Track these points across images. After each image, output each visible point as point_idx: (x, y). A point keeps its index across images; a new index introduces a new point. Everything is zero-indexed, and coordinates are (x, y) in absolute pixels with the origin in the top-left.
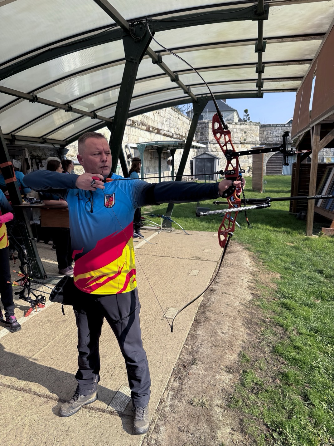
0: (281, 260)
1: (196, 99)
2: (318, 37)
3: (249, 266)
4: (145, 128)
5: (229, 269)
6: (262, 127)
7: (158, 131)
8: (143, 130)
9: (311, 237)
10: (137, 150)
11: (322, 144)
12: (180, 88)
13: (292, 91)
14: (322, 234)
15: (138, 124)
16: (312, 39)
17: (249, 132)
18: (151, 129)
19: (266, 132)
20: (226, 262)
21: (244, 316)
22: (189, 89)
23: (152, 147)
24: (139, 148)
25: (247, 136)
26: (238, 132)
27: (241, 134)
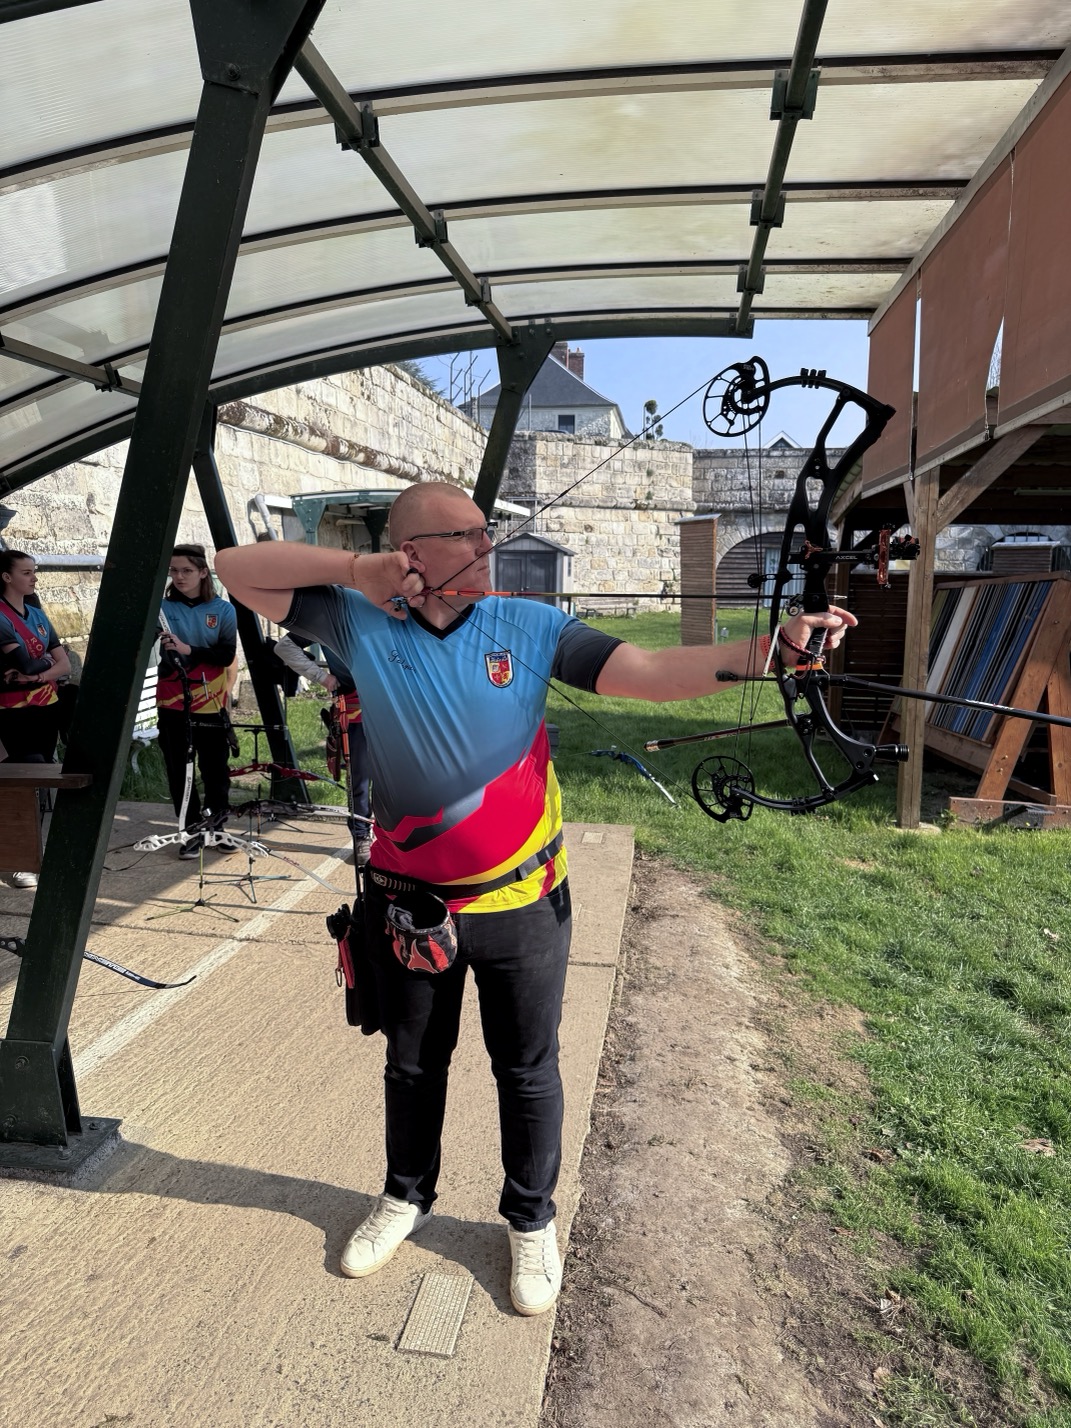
0: (848, 942)
1: (509, 333)
2: (1027, 66)
3: (740, 980)
4: (322, 443)
5: (665, 999)
6: (701, 456)
7: (368, 457)
8: (314, 450)
9: (917, 832)
10: (293, 519)
11: (946, 508)
12: (456, 284)
13: (855, 315)
14: (949, 819)
15: (295, 430)
16: (1004, 74)
17: (663, 471)
18: (343, 449)
19: (713, 474)
20: (646, 962)
21: (778, 1288)
22: (485, 289)
23: (349, 509)
24: (302, 511)
25: (655, 483)
26: (626, 472)
27: (636, 478)
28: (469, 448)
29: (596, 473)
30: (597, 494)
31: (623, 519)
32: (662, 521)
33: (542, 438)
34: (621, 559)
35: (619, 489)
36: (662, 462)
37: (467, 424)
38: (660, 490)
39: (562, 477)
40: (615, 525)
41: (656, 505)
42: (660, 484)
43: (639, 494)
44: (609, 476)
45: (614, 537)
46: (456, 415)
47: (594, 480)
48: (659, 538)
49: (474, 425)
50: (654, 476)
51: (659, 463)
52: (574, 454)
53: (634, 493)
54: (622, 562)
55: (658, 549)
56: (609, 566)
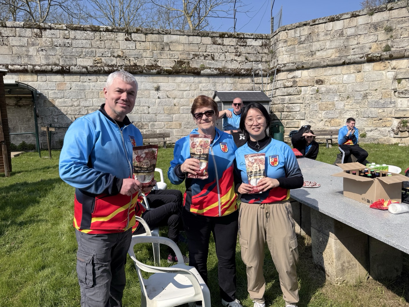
25: (394, 37)
26: (360, 35)
27: (372, 37)
28: (203, 48)
29: (329, 41)
30: (330, 56)
31: (355, 71)
32: (402, 67)
33: (284, 29)
34: (349, 102)
35: (352, 49)
36: (405, 17)
37: (199, 36)
38: (400, 42)
39: (299, 50)
40: (345, 77)
41: (392, 55)
42: (402, 37)
43: (375, 49)
44: (342, 41)
45: (343, 86)
46: (169, 34)
47: (327, 47)
48: (397, 82)
49: (214, 35)
50: (394, 32)
51: (401, 19)
52: (309, 33)
53: (368, 49)
54: (350, 104)
55: (395, 92)
56: (336, 108)
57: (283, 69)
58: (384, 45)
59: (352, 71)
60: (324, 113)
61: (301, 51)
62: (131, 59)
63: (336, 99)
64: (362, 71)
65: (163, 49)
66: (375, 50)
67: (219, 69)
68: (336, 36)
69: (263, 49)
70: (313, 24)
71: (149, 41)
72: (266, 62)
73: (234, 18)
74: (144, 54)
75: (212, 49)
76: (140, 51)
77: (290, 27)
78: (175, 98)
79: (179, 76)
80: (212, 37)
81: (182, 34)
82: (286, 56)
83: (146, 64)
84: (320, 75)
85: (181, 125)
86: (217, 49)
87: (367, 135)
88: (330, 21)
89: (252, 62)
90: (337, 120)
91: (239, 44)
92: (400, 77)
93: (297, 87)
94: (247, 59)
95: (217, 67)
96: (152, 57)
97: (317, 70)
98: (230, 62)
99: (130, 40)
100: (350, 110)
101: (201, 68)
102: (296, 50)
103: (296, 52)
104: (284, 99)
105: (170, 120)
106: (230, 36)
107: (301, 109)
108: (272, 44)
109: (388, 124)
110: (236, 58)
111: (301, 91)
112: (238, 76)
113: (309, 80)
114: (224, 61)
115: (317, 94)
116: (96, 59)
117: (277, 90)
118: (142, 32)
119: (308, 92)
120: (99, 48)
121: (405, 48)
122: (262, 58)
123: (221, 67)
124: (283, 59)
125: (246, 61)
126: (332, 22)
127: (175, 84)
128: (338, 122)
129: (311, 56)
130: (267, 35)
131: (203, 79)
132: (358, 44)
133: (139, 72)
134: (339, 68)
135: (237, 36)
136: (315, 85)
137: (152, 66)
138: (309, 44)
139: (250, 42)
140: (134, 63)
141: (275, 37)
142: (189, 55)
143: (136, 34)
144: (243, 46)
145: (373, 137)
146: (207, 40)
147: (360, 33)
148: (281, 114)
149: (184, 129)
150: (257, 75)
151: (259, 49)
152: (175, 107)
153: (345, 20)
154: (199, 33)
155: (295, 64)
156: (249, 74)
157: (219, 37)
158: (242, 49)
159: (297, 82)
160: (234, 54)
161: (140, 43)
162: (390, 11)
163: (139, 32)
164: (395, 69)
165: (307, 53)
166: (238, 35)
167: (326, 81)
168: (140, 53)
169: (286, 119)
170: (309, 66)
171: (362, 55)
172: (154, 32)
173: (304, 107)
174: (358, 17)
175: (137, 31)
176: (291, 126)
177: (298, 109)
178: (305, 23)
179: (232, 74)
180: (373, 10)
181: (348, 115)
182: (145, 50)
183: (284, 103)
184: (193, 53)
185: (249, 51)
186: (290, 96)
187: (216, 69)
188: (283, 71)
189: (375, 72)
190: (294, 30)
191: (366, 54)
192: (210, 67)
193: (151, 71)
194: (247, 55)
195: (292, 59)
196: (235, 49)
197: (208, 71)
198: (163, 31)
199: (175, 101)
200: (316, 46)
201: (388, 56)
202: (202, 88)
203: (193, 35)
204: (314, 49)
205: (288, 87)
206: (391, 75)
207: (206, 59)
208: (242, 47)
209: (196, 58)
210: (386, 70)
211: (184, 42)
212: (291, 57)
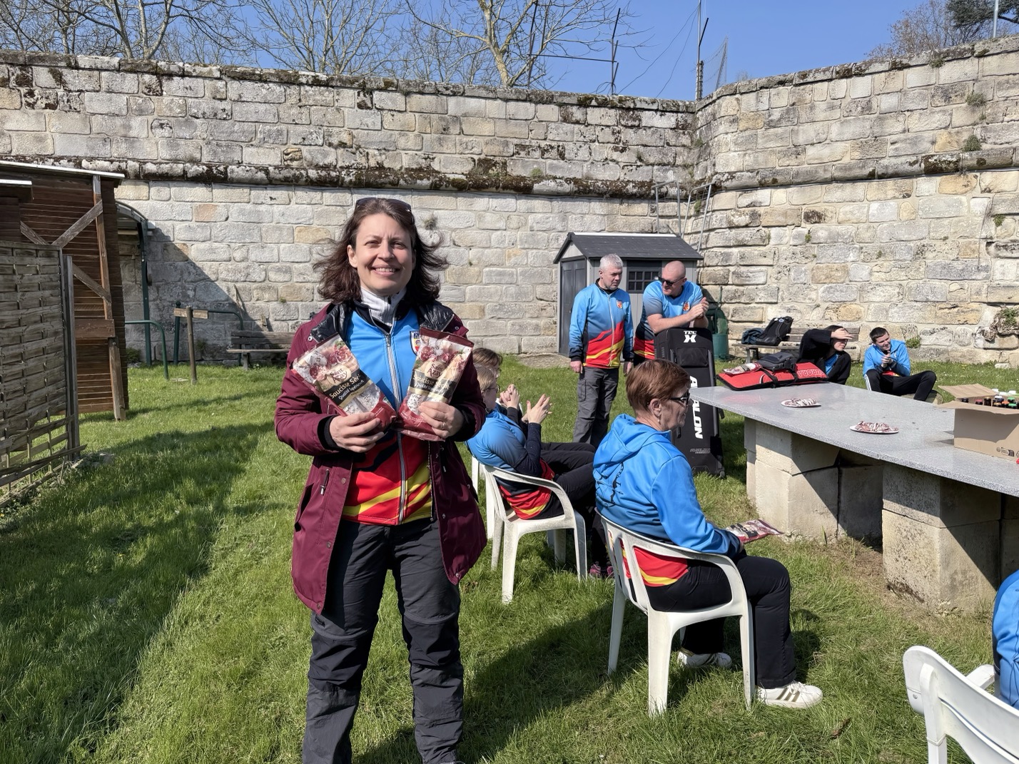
25: (989, 119)
26: (911, 111)
27: (937, 116)
28: (539, 131)
29: (838, 124)
30: (840, 158)
31: (897, 195)
32: (1006, 188)
33: (732, 92)
34: (882, 264)
35: (892, 144)
36: (1014, 74)
37: (531, 101)
38: (1003, 129)
39: (766, 142)
40: (875, 206)
41: (983, 160)
42: (1006, 118)
43: (944, 145)
44: (868, 124)
45: (870, 227)
46: (462, 95)
47: (833, 136)
48: (993, 223)
49: (566, 100)
50: (988, 106)
51: (1006, 77)
52: (791, 103)
53: (929, 145)
54: (884, 270)
55: (989, 244)
56: (851, 278)
57: (728, 184)
58: (965, 136)
59: (891, 193)
60: (822, 288)
61: (772, 145)
62: (371, 152)
63: (852, 257)
64: (913, 195)
65: (445, 130)
66: (945, 149)
67: (576, 181)
68: (853, 111)
69: (678, 137)
70: (802, 81)
71: (414, 110)
72: (685, 166)
73: (613, 62)
74: (402, 142)
75: (560, 133)
76: (391, 135)
77: (746, 88)
78: (470, 248)
79: (482, 196)
80: (561, 105)
81: (491, 95)
82: (736, 154)
83: (405, 166)
84: (814, 201)
85: (483, 310)
86: (572, 132)
87: (922, 343)
88: (842, 78)
89: (653, 165)
90: (854, 306)
91: (623, 123)
92: (1001, 210)
93: (760, 227)
94: (640, 159)
95: (572, 176)
96: (420, 148)
97: (807, 188)
98: (601, 164)
99: (369, 108)
100: (885, 283)
101: (535, 177)
102: (760, 141)
103: (760, 146)
104: (728, 256)
105: (458, 300)
106: (603, 104)
107: (769, 280)
108: (699, 126)
109: (971, 317)
110: (616, 155)
111: (769, 238)
112: (619, 198)
113: (789, 212)
114: (588, 163)
115: (808, 245)
116: (289, 150)
117: (712, 233)
118: (397, 89)
119: (785, 240)
120: (296, 124)
121: (1014, 145)
122: (675, 158)
123: (579, 176)
124: (727, 161)
125: (639, 163)
126: (844, 80)
127: (473, 214)
128: (855, 312)
129: (794, 156)
130: (687, 103)
131: (538, 204)
132: (904, 131)
133: (390, 183)
134: (861, 186)
135: (619, 105)
136: (803, 225)
137: (420, 170)
138: (792, 127)
139: (648, 118)
140: (378, 163)
141: (709, 109)
142: (507, 145)
143: (384, 94)
144: (632, 127)
145: (937, 347)
146: (550, 112)
147: (912, 107)
148: (722, 289)
149: (492, 320)
150: (664, 197)
151: (670, 136)
152: (471, 268)
153: (877, 75)
154: (532, 93)
155: (758, 173)
156: (646, 193)
157: (577, 105)
158: (629, 135)
159: (760, 215)
160: (612, 145)
161: (393, 115)
162: (982, 60)
163: (390, 88)
164: (990, 191)
165: (785, 148)
166: (621, 101)
167: (829, 215)
168: (393, 139)
169: (733, 301)
170: (788, 179)
171: (914, 159)
172: (427, 90)
173: (776, 276)
174: (905, 70)
175: (387, 87)
176: (744, 319)
177: (762, 280)
178: (782, 78)
179: (605, 193)
180: (942, 56)
181: (880, 295)
182: (403, 132)
183: (730, 265)
184: (516, 141)
185: (647, 140)
186: (742, 249)
187: (568, 180)
188: (727, 190)
189: (944, 197)
190: (754, 94)
191: (924, 155)
192: (554, 174)
193: (419, 181)
194: (641, 149)
195: (749, 161)
196: (613, 133)
197: (551, 185)
198: (447, 89)
199: (472, 254)
200: (806, 133)
201: (975, 162)
202: (534, 224)
203: (517, 100)
204: (801, 139)
205: (738, 227)
206: (979, 204)
207: (545, 156)
208: (631, 131)
209: (523, 154)
210: (968, 194)
211: (496, 116)
212: (747, 158)
